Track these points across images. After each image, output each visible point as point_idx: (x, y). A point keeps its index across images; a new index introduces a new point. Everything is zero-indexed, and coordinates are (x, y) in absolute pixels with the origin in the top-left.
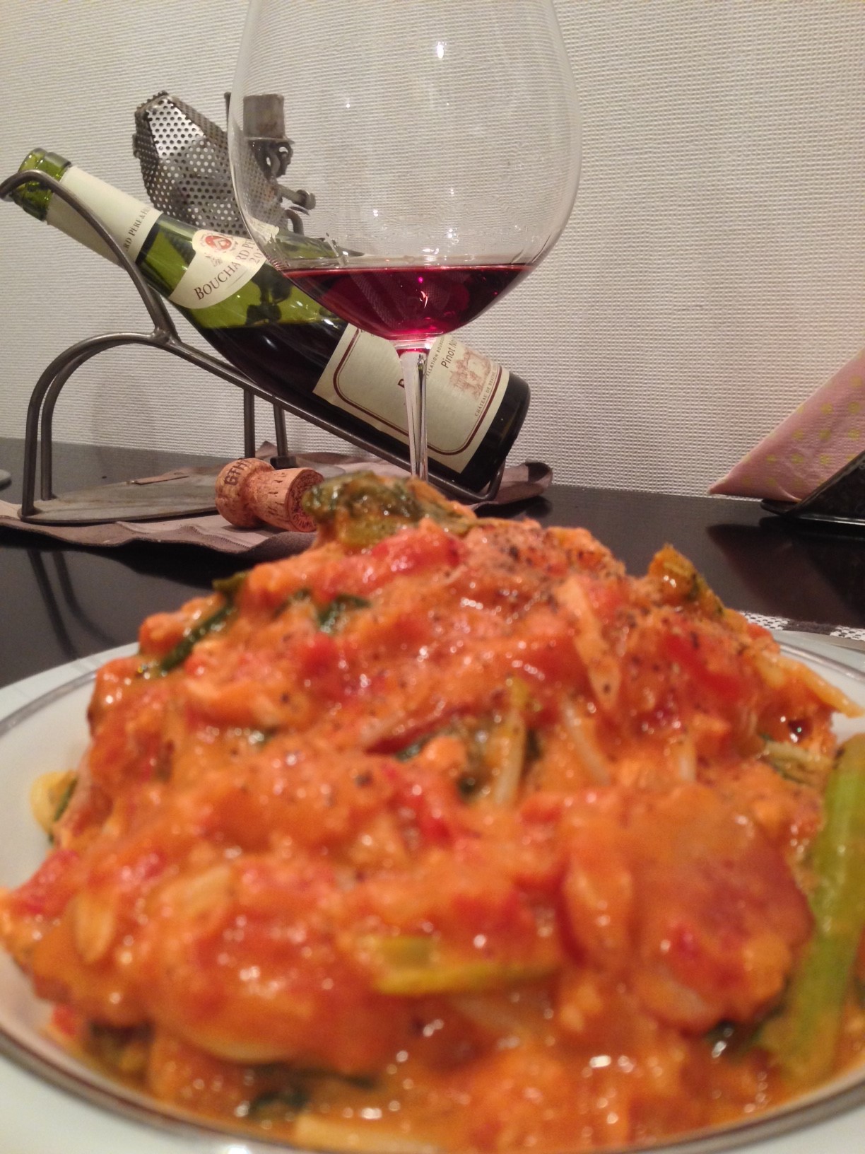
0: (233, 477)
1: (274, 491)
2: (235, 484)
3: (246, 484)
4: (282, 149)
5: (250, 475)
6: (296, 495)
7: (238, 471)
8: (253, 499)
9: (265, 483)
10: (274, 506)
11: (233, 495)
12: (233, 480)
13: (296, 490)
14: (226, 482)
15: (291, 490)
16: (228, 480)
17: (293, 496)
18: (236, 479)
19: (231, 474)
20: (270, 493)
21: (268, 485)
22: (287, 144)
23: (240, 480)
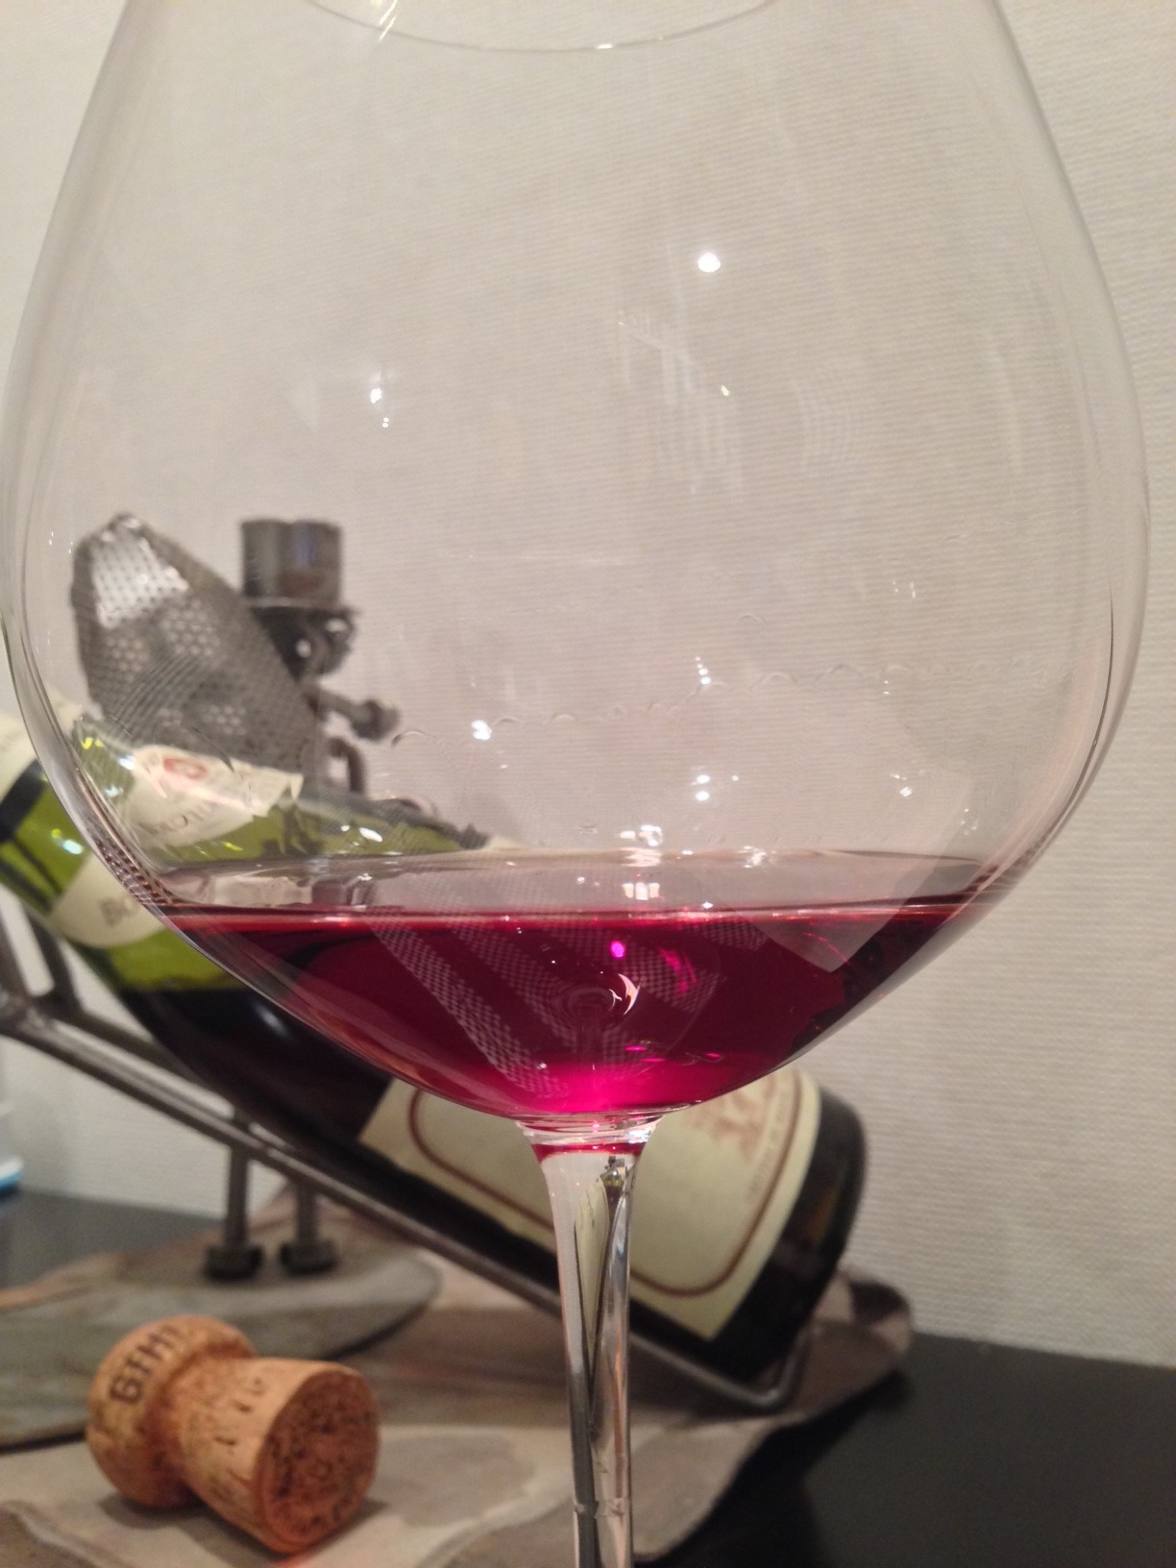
0: (132, 1382)
1: (228, 1435)
2: (132, 1400)
3: (164, 1399)
4: (336, 626)
5: (178, 1372)
6: (285, 1450)
7: (147, 1362)
8: (176, 1444)
9: (209, 1402)
10: (224, 1478)
11: (127, 1430)
12: (132, 1391)
13: (285, 1435)
14: (114, 1394)
15: (272, 1440)
16: (120, 1387)
17: (276, 1454)
18: (138, 1384)
19: (128, 1372)
20: (219, 1440)
21: (217, 1415)
22: (344, 615)
23: (149, 1390)
